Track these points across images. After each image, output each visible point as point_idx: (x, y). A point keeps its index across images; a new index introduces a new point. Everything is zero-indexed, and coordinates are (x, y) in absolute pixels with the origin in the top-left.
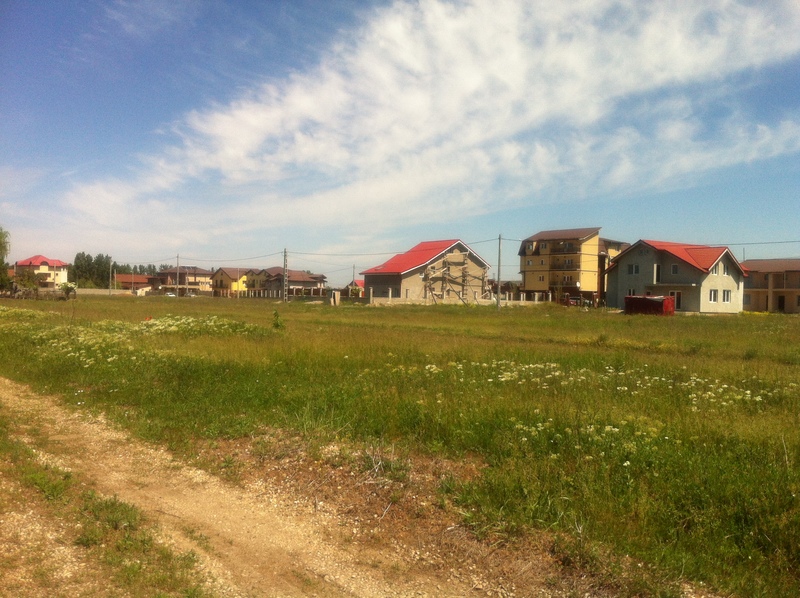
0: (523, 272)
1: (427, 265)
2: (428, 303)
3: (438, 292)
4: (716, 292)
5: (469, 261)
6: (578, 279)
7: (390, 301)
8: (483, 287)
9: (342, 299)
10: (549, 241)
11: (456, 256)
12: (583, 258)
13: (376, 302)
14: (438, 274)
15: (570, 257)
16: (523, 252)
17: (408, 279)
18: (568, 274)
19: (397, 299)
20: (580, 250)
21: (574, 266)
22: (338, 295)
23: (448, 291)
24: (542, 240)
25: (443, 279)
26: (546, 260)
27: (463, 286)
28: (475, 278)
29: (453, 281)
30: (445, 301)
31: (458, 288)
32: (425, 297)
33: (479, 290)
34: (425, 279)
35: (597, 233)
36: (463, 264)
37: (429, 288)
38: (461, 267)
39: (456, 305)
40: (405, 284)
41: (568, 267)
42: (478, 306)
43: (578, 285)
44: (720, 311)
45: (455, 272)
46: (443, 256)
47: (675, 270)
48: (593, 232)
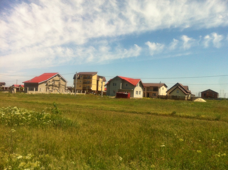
0: (74, 84)
1: (47, 81)
2: (48, 93)
3: (51, 89)
4: (137, 92)
5: (61, 80)
6: (91, 87)
7: (34, 92)
8: (65, 88)
9: (16, 91)
10: (83, 75)
11: (57, 78)
12: (93, 81)
13: (29, 92)
14: (51, 84)
15: (89, 80)
16: (74, 78)
17: (41, 85)
18: (88, 85)
19: (37, 92)
20: (92, 78)
21: (90, 83)
22: (15, 90)
23: (54, 89)
24: (81, 75)
25: (52, 85)
26: (82, 80)
27: (59, 88)
28: (63, 85)
29: (56, 86)
30: (53, 92)
31: (57, 88)
32: (46, 91)
33: (64, 89)
34: (46, 85)
35: (97, 74)
36: (59, 81)
37: (47, 88)
38: (58, 82)
39: (57, 94)
40: (40, 87)
41: (88, 83)
42: (64, 94)
43: (91, 88)
44: (138, 97)
45: (57, 83)
46: (52, 78)
47: (127, 85)
48: (96, 73)
